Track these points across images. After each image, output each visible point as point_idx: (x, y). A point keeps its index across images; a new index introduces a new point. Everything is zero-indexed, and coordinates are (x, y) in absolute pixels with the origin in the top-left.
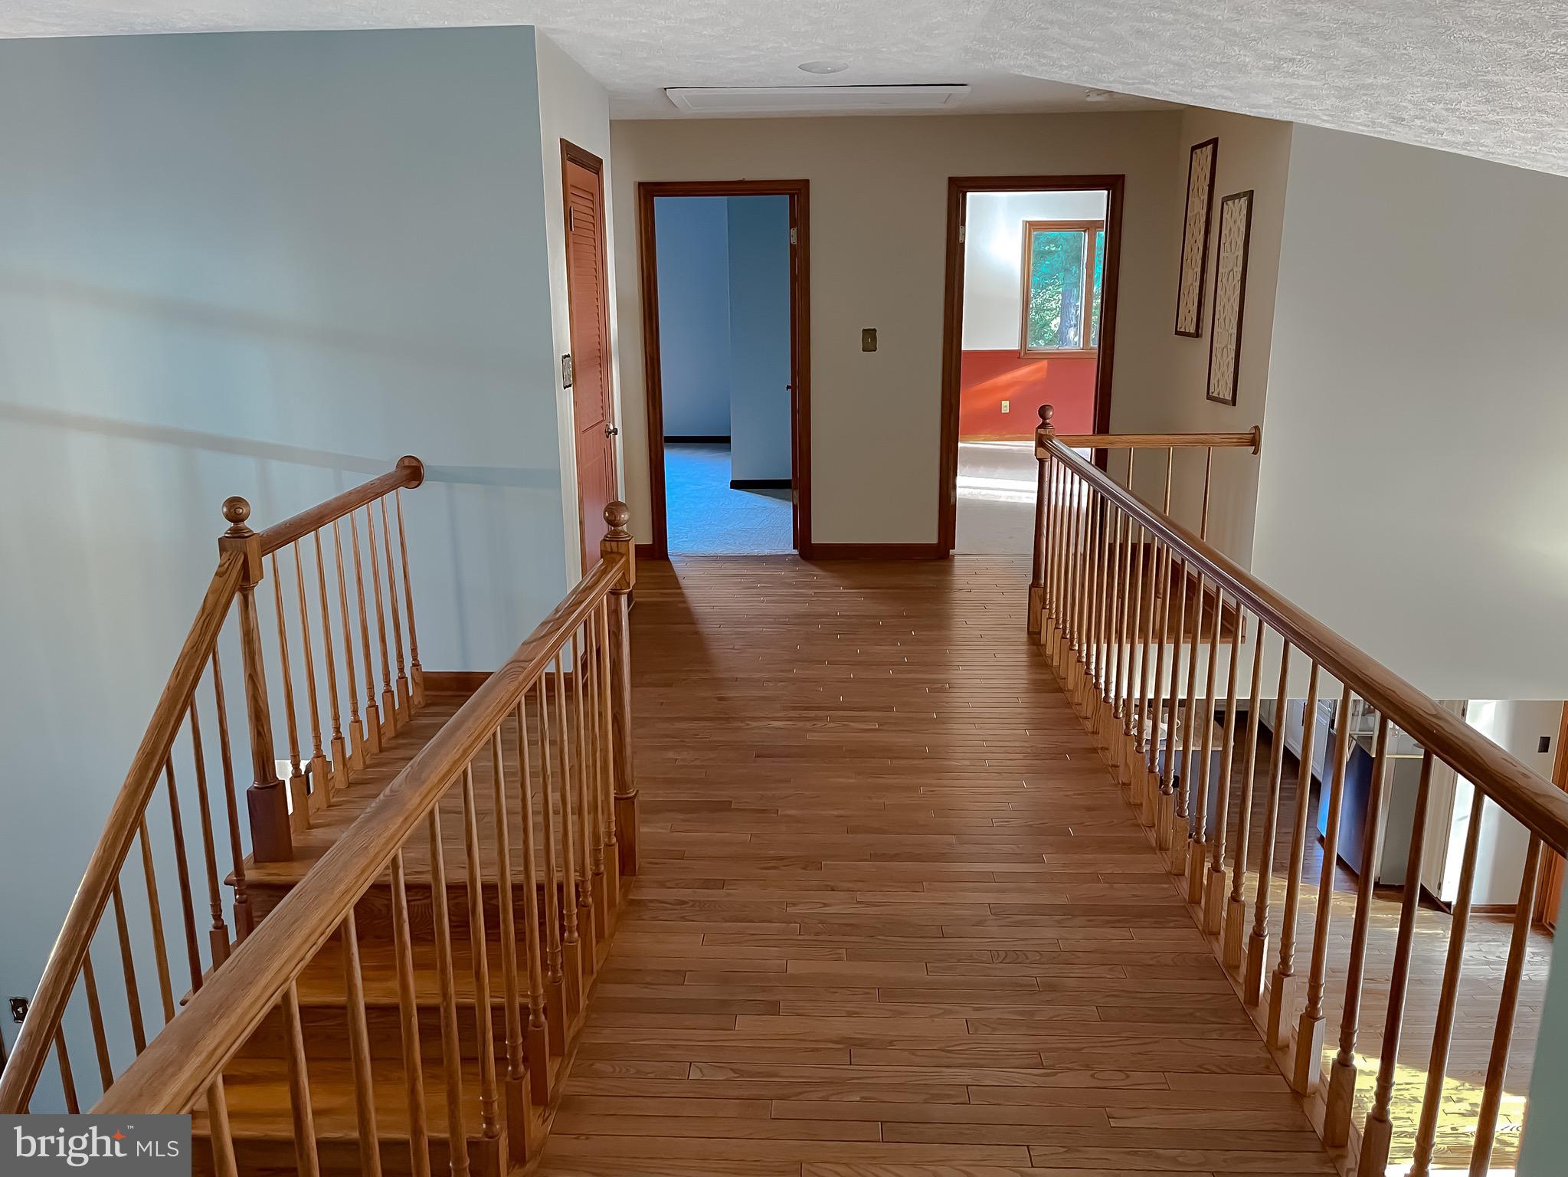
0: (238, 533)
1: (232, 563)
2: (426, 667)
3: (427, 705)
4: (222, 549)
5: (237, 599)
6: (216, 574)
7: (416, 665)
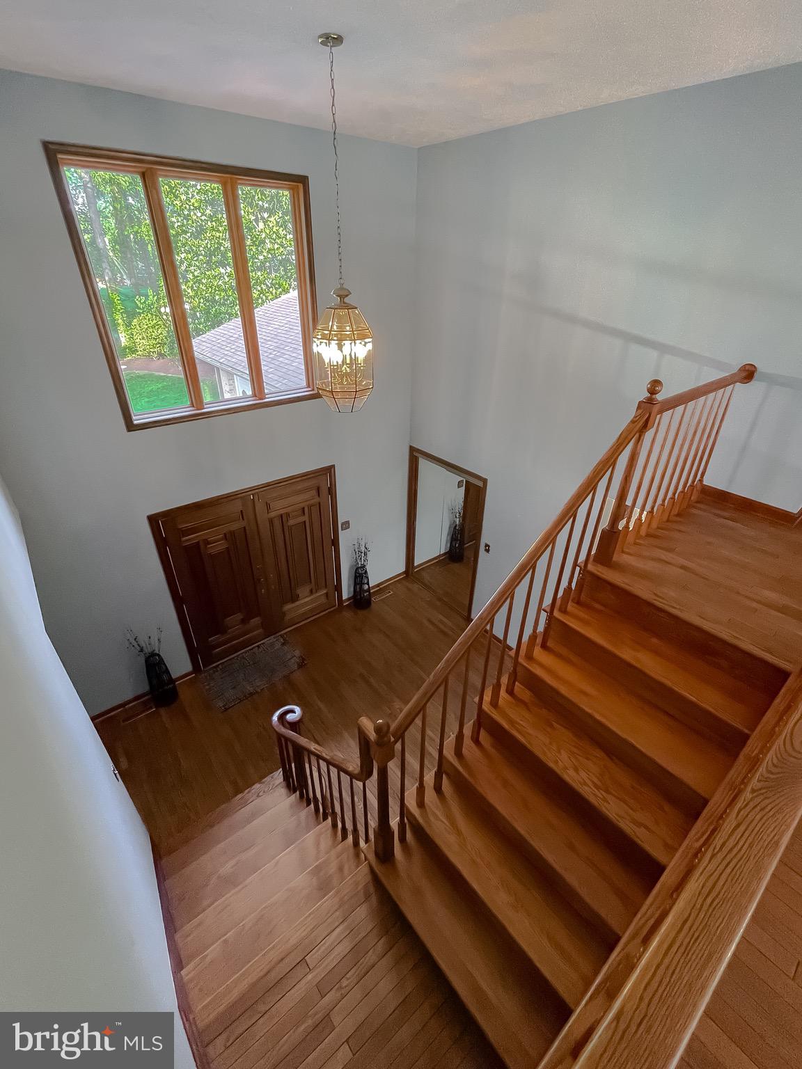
0: (650, 401)
1: (641, 416)
2: (705, 483)
3: (697, 502)
4: (639, 407)
5: (637, 435)
6: (631, 421)
7: (701, 481)
